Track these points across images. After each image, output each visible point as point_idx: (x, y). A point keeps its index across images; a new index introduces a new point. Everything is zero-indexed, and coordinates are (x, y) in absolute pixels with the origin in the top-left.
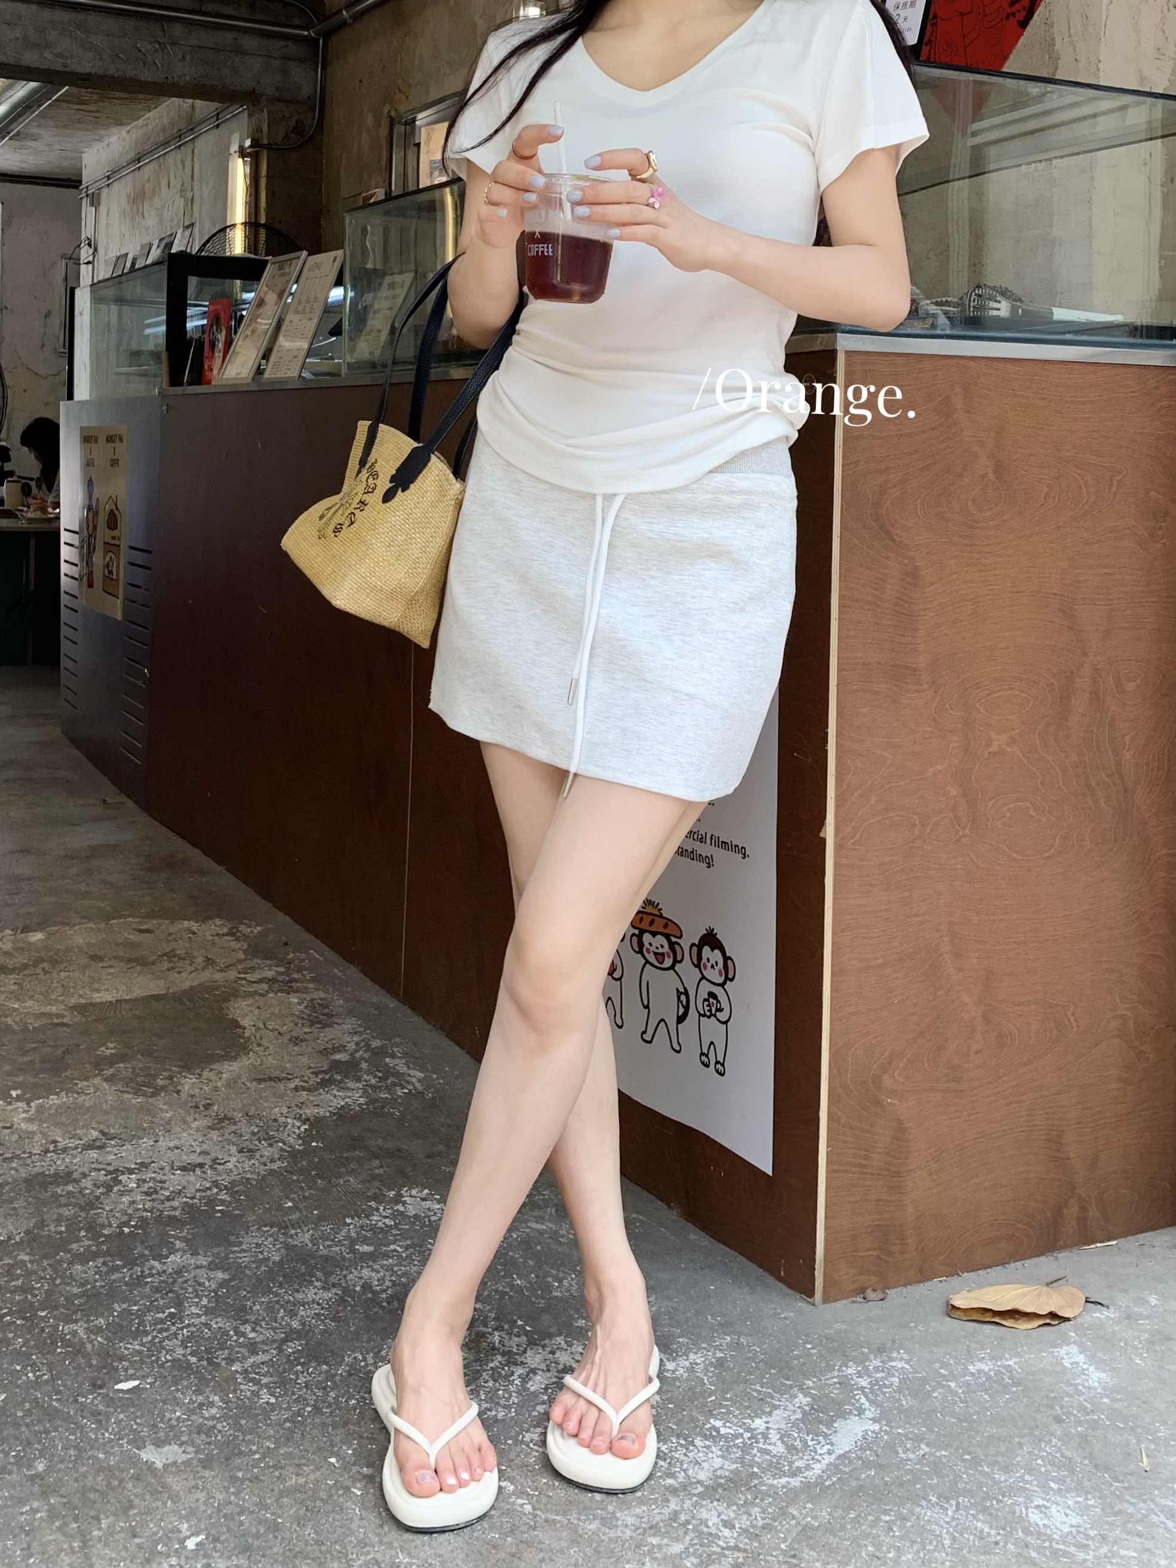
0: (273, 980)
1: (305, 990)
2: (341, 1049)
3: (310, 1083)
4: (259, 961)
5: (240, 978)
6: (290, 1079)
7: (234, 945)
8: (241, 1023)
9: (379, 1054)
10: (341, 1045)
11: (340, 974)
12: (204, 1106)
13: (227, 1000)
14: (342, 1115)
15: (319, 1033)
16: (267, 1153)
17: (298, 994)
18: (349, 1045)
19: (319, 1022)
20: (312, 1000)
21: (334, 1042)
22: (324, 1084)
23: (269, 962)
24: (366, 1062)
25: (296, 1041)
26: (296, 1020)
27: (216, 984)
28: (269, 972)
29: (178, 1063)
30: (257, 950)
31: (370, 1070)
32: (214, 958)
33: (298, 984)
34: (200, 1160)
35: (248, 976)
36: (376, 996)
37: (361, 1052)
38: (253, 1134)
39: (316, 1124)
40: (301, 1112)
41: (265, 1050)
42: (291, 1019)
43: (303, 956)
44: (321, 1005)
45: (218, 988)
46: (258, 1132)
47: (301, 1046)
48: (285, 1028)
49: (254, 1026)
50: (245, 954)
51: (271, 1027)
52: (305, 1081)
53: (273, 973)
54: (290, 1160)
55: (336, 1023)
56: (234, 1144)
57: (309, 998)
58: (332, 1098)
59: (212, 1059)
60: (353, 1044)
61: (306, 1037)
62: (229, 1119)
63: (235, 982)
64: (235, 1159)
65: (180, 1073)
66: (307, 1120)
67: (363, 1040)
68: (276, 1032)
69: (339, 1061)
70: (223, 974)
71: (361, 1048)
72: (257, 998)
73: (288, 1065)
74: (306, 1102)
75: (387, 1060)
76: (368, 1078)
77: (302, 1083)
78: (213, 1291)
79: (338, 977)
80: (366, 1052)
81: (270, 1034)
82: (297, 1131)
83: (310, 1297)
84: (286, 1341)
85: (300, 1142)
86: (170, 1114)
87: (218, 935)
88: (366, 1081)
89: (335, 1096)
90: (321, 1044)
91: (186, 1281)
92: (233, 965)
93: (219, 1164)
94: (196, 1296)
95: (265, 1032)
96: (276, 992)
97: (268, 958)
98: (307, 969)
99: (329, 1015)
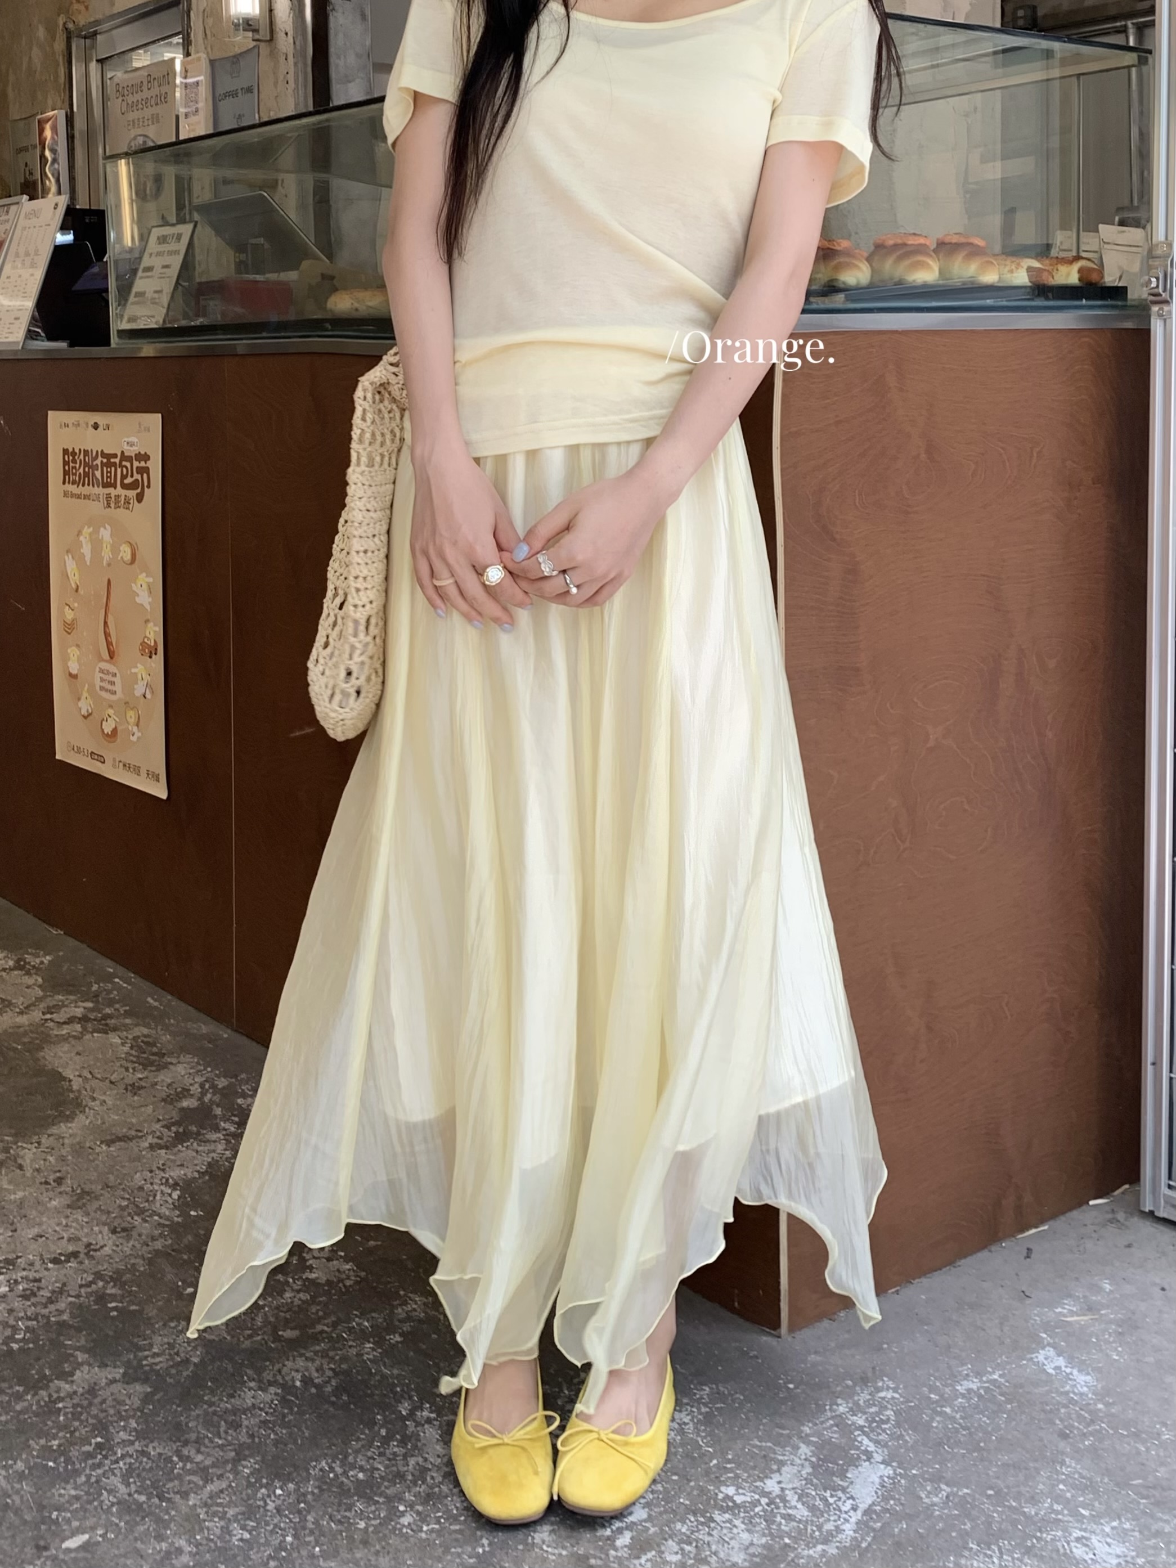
0: (84, 1019)
1: (127, 1028)
2: (185, 1093)
3: (165, 1139)
4: (60, 997)
5: (46, 1020)
6: (141, 1137)
7: (26, 980)
8: (64, 1074)
9: (229, 1094)
10: (184, 1089)
11: (156, 1004)
12: (55, 1181)
13: (40, 1048)
14: (212, 1172)
15: (156, 1077)
16: (146, 1229)
17: (119, 1033)
18: (191, 1088)
19: (152, 1063)
20: (135, 1038)
21: (174, 1086)
22: (180, 1138)
23: (72, 997)
24: (218, 1106)
25: (134, 1089)
26: (125, 1063)
27: (22, 1029)
28: (77, 1010)
29: (7, 1131)
30: (55, 984)
31: (224, 1115)
32: (9, 998)
33: (113, 1021)
34: (71, 1248)
35: (54, 1016)
36: (205, 1027)
37: (209, 1096)
38: (122, 1208)
39: (186, 1186)
40: (167, 1176)
41: (101, 1104)
42: (118, 1064)
43: (109, 986)
44: (147, 1043)
45: (25, 1034)
46: (127, 1206)
47: (140, 1095)
48: (115, 1075)
50: (42, 991)
51: (99, 1076)
52: (158, 1138)
53: (82, 1010)
54: (173, 1236)
55: (171, 1063)
56: (104, 1224)
57: (130, 1037)
58: (194, 1154)
59: (44, 1123)
60: (197, 1086)
61: (143, 1084)
62: (88, 1193)
63: (43, 1025)
64: (110, 1242)
65: (16, 1143)
66: (175, 1186)
67: (206, 1081)
68: (107, 1081)
69: (188, 1109)
70: (25, 1016)
71: (207, 1091)
72: (73, 1042)
73: (134, 1121)
74: (168, 1163)
75: (240, 1101)
76: (227, 1125)
77: (156, 1140)
78: (138, 1409)
79: (156, 1007)
80: (214, 1094)
81: (101, 1084)
82: (170, 1201)
83: (249, 1402)
84: (239, 1460)
85: (178, 1212)
86: (20, 1194)
87: (4, 970)
88: (226, 1130)
89: (197, 1152)
90: (162, 1090)
91: (104, 1401)
92: (33, 1004)
93: (95, 1250)
94: (121, 1418)
95: (94, 1083)
96: (92, 1033)
97: (70, 993)
98: (118, 1002)
99: (160, 1054)
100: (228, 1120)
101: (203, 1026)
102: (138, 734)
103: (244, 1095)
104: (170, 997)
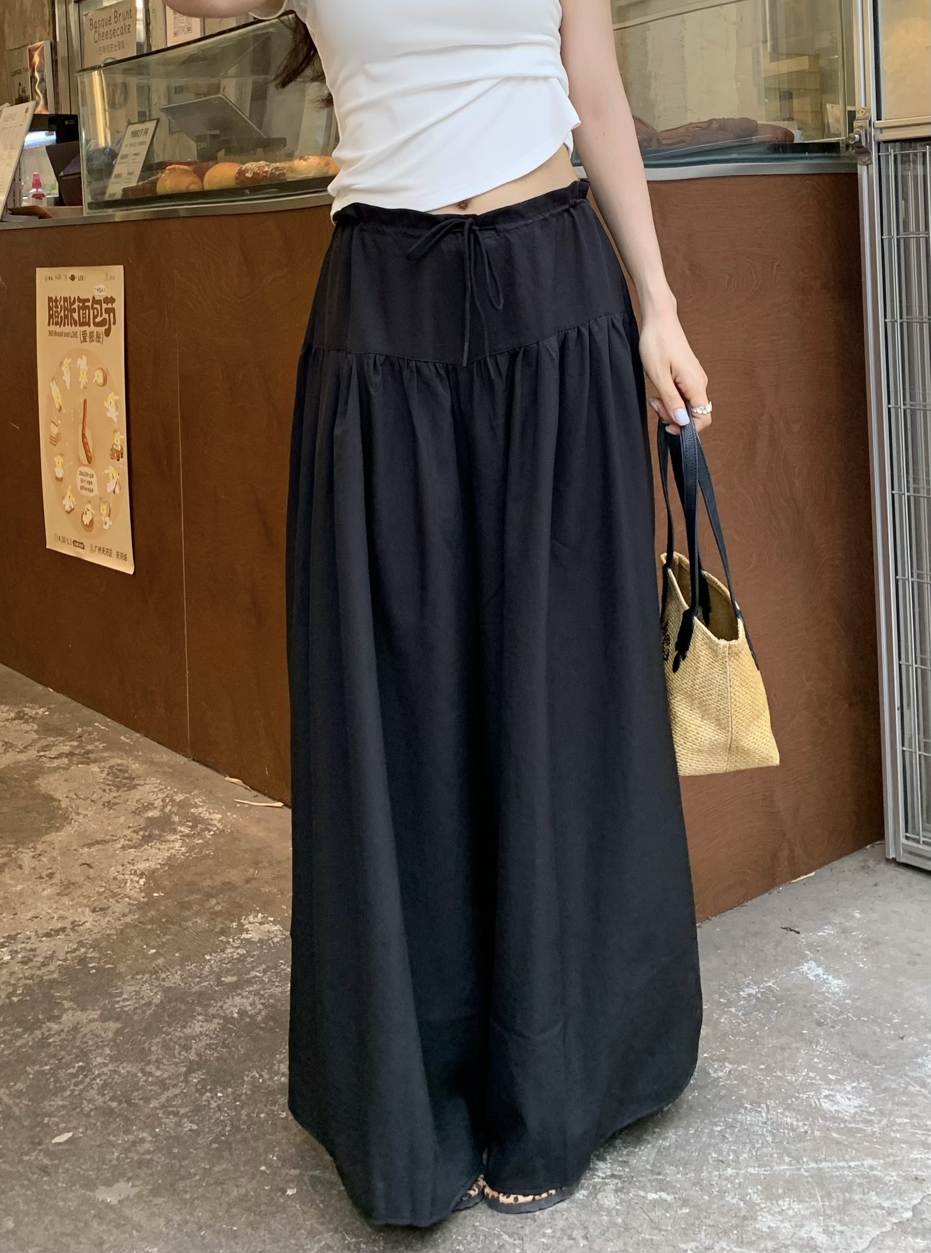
0: (71, 754)
1: (104, 759)
2: (150, 806)
3: (134, 842)
4: (52, 739)
5: (40, 756)
6: (115, 840)
7: (25, 727)
8: (55, 796)
9: (184, 805)
10: (149, 803)
11: (127, 741)
12: (47, 876)
13: (36, 778)
14: (170, 863)
15: (127, 795)
16: (118, 908)
17: (98, 764)
18: (155, 802)
19: (124, 785)
20: (111, 767)
21: (142, 801)
22: (147, 839)
23: (61, 739)
24: (176, 815)
25: (109, 805)
26: (103, 786)
27: (21, 764)
28: (64, 748)
29: (10, 840)
30: (47, 729)
31: (181, 822)
32: (11, 741)
33: (93, 755)
34: (59, 925)
35: (47, 753)
36: (166, 756)
37: (169, 807)
38: (100, 894)
39: (150, 875)
40: (135, 868)
41: (84, 817)
42: (98, 787)
43: (90, 729)
44: (120, 770)
45: (24, 768)
46: (104, 892)
47: (114, 810)
48: (95, 795)
49: (67, 797)
50: (38, 734)
51: (83, 797)
52: (129, 840)
53: (69, 747)
54: (140, 912)
55: (138, 785)
56: (86, 906)
57: (107, 766)
58: (157, 851)
59: (40, 833)
60: (159, 800)
61: (117, 800)
62: (73, 884)
63: (38, 760)
64: (91, 919)
65: (16, 849)
66: (142, 875)
67: (167, 797)
68: (89, 800)
69: (153, 818)
70: (24, 754)
71: (167, 804)
72: (62, 772)
73: (110, 828)
74: (136, 859)
75: (192, 810)
76: (183, 829)
77: (127, 842)
78: (112, 1040)
79: (127, 744)
80: (173, 806)
81: (83, 802)
82: (138, 886)
83: (198, 1030)
84: (190, 1073)
85: (143, 895)
86: (19, 888)
87: (7, 720)
88: (181, 832)
89: (159, 849)
90: (133, 805)
91: (85, 1035)
92: (30, 745)
93: (78, 925)
94: (98, 1047)
95: (78, 802)
96: (77, 764)
97: (60, 735)
98: (98, 740)
99: (131, 778)
100: (183, 825)
101: (165, 756)
102: (109, 523)
103: (196, 806)
104: (138, 735)
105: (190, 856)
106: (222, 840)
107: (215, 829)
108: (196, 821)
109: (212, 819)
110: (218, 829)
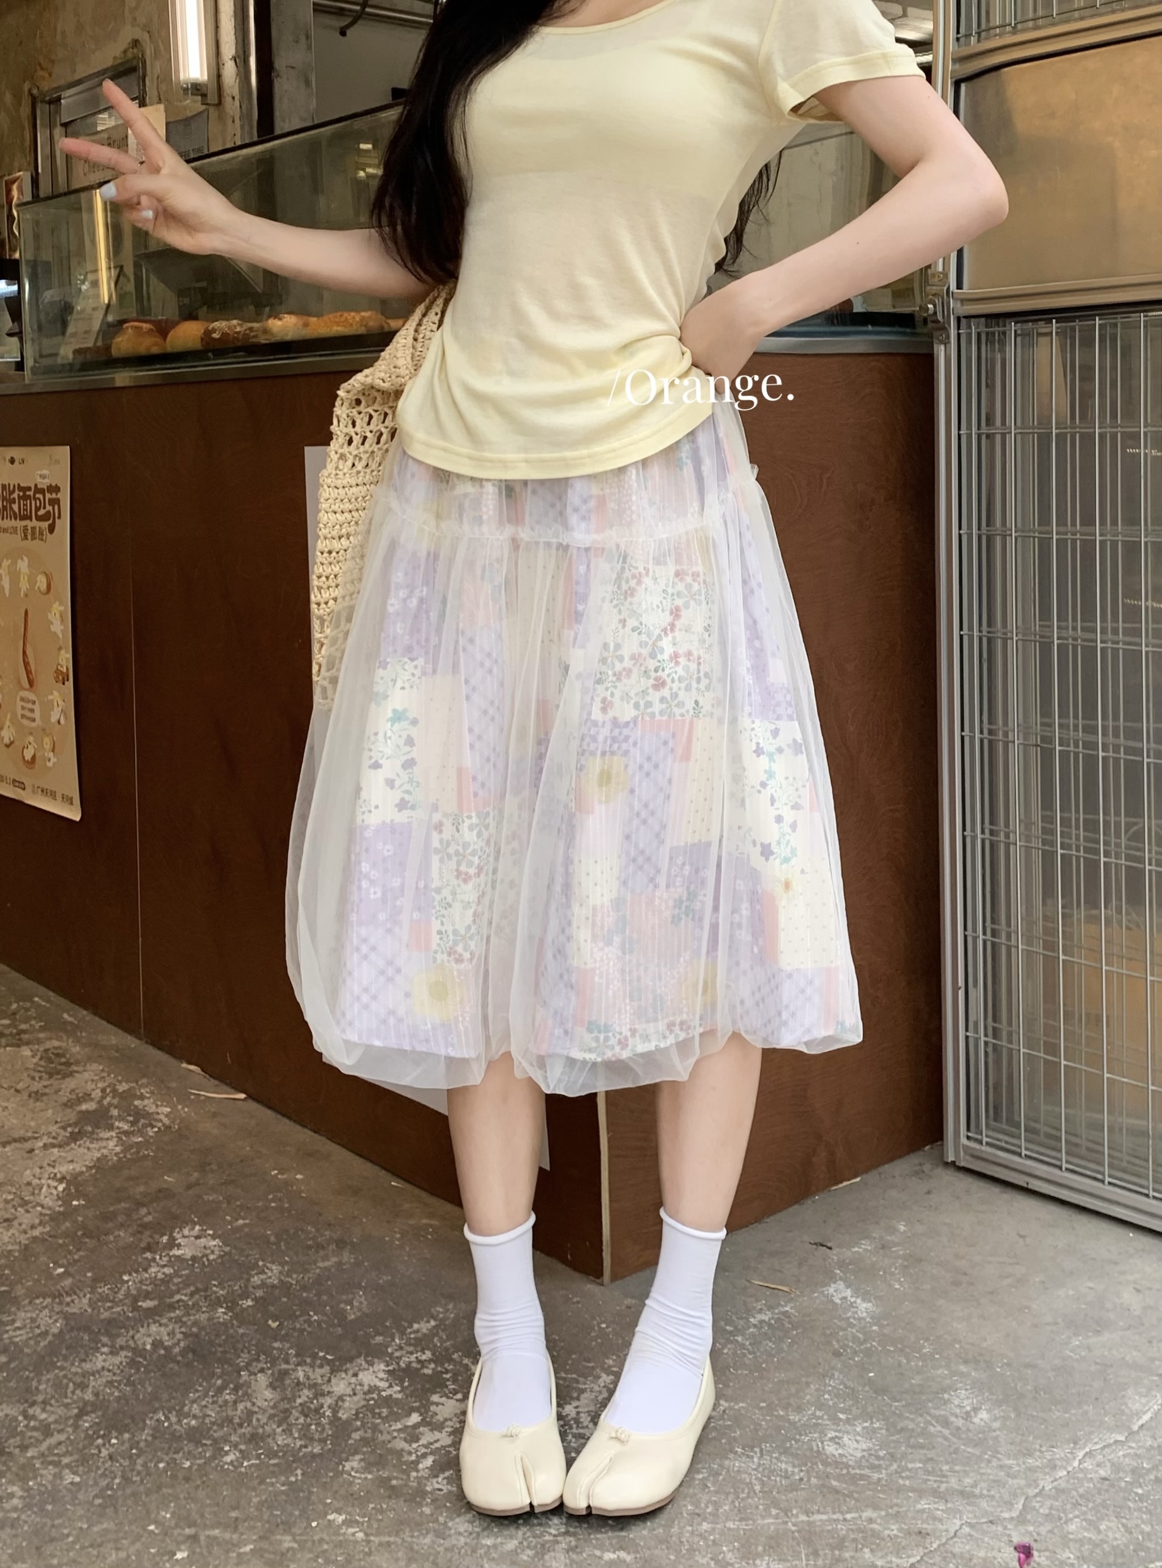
1: (39, 1042)
2: (87, 1097)
3: (60, 1138)
6: (36, 1138)
9: (127, 1097)
10: (85, 1094)
11: (70, 1019)
14: (100, 1166)
15: (60, 1084)
16: (26, 1219)
17: (31, 1046)
18: (93, 1093)
19: (58, 1073)
20: (46, 1051)
21: (77, 1091)
22: (74, 1137)
24: (116, 1107)
25: (37, 1096)
26: (32, 1073)
31: (119, 1116)
33: (27, 1036)
36: (115, 1037)
37: (108, 1099)
38: (7, 1202)
39: (73, 1181)
40: (56, 1171)
41: (3, 1110)
42: (26, 1074)
43: (28, 1005)
44: (57, 1055)
46: (13, 1200)
47: (42, 1101)
48: (21, 1084)
51: (6, 1085)
52: (54, 1138)
54: (52, 1224)
55: (77, 1072)
57: (41, 1049)
58: (86, 1151)
60: (98, 1091)
61: (47, 1090)
66: (61, 1180)
67: (109, 1086)
68: (13, 1089)
69: (87, 1112)
71: (107, 1095)
73: (32, 1124)
74: (59, 1160)
75: (136, 1103)
76: (121, 1125)
77: (51, 1140)
79: (70, 1023)
80: (113, 1097)
81: (6, 1092)
82: (55, 1192)
83: (100, 1364)
84: (81, 1416)
85: (60, 1203)
88: (118, 1128)
89: (89, 1149)
90: (64, 1096)
96: (5, 1047)
98: (35, 1018)
99: (68, 1064)
100: (123, 1120)
101: (113, 1038)
102: (53, 760)
103: (142, 1097)
104: (85, 1012)
105: (125, 1157)
106: (166, 1138)
107: (160, 1124)
108: (139, 1114)
109: (158, 1113)
110: (164, 1125)
